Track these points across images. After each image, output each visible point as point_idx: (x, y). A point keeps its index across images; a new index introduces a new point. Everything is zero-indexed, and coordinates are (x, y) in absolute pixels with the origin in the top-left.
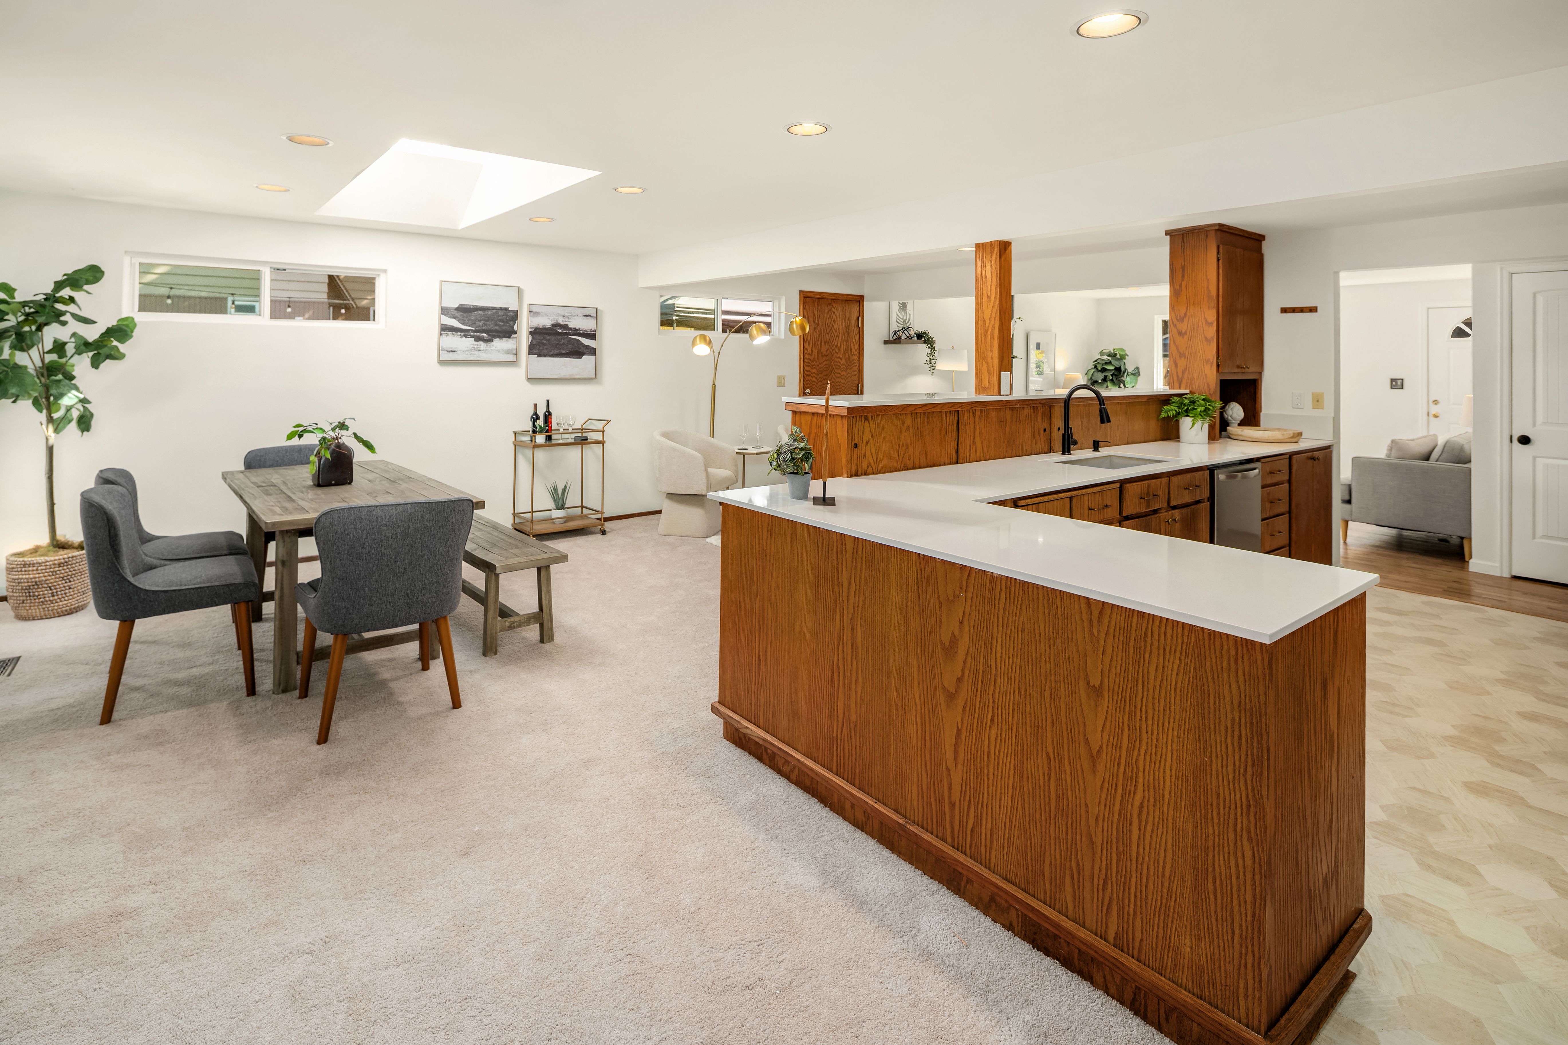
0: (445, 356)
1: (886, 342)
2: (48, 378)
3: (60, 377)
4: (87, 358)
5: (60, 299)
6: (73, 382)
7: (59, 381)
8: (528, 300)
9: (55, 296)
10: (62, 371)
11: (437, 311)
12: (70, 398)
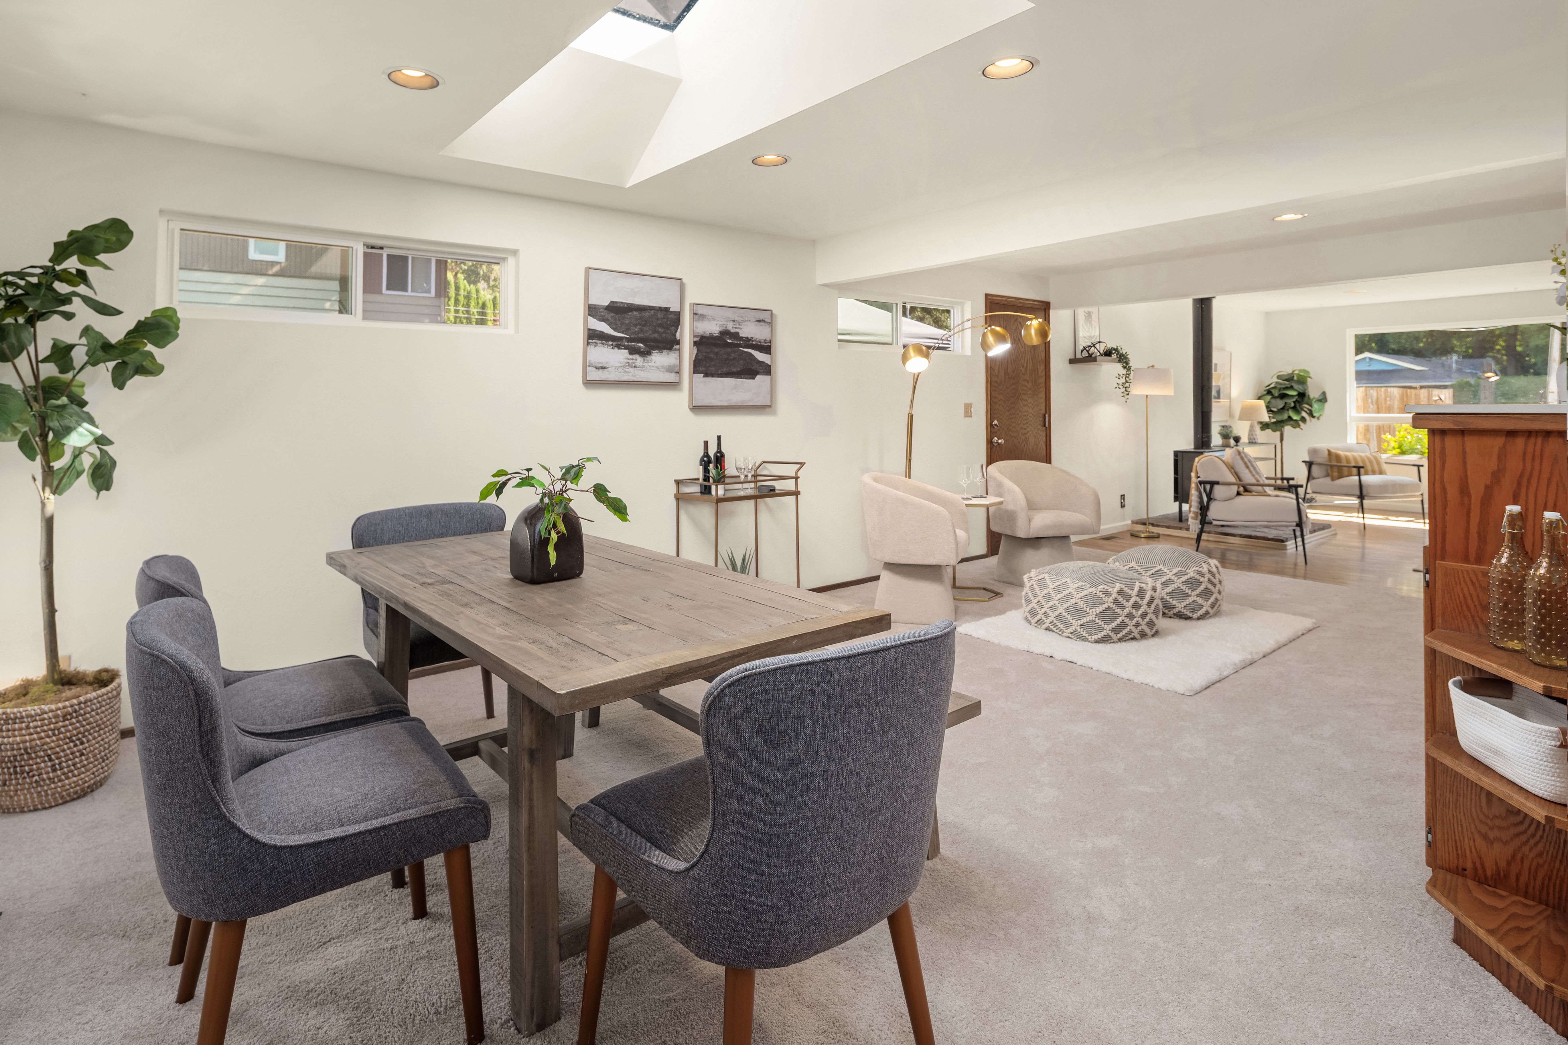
0: (594, 375)
1: (1072, 361)
2: (45, 405)
3: (64, 400)
4: (105, 370)
5: (64, 275)
6: (85, 409)
7: (64, 407)
8: (691, 298)
9: (54, 269)
10: (66, 393)
11: (580, 310)
12: (81, 435)
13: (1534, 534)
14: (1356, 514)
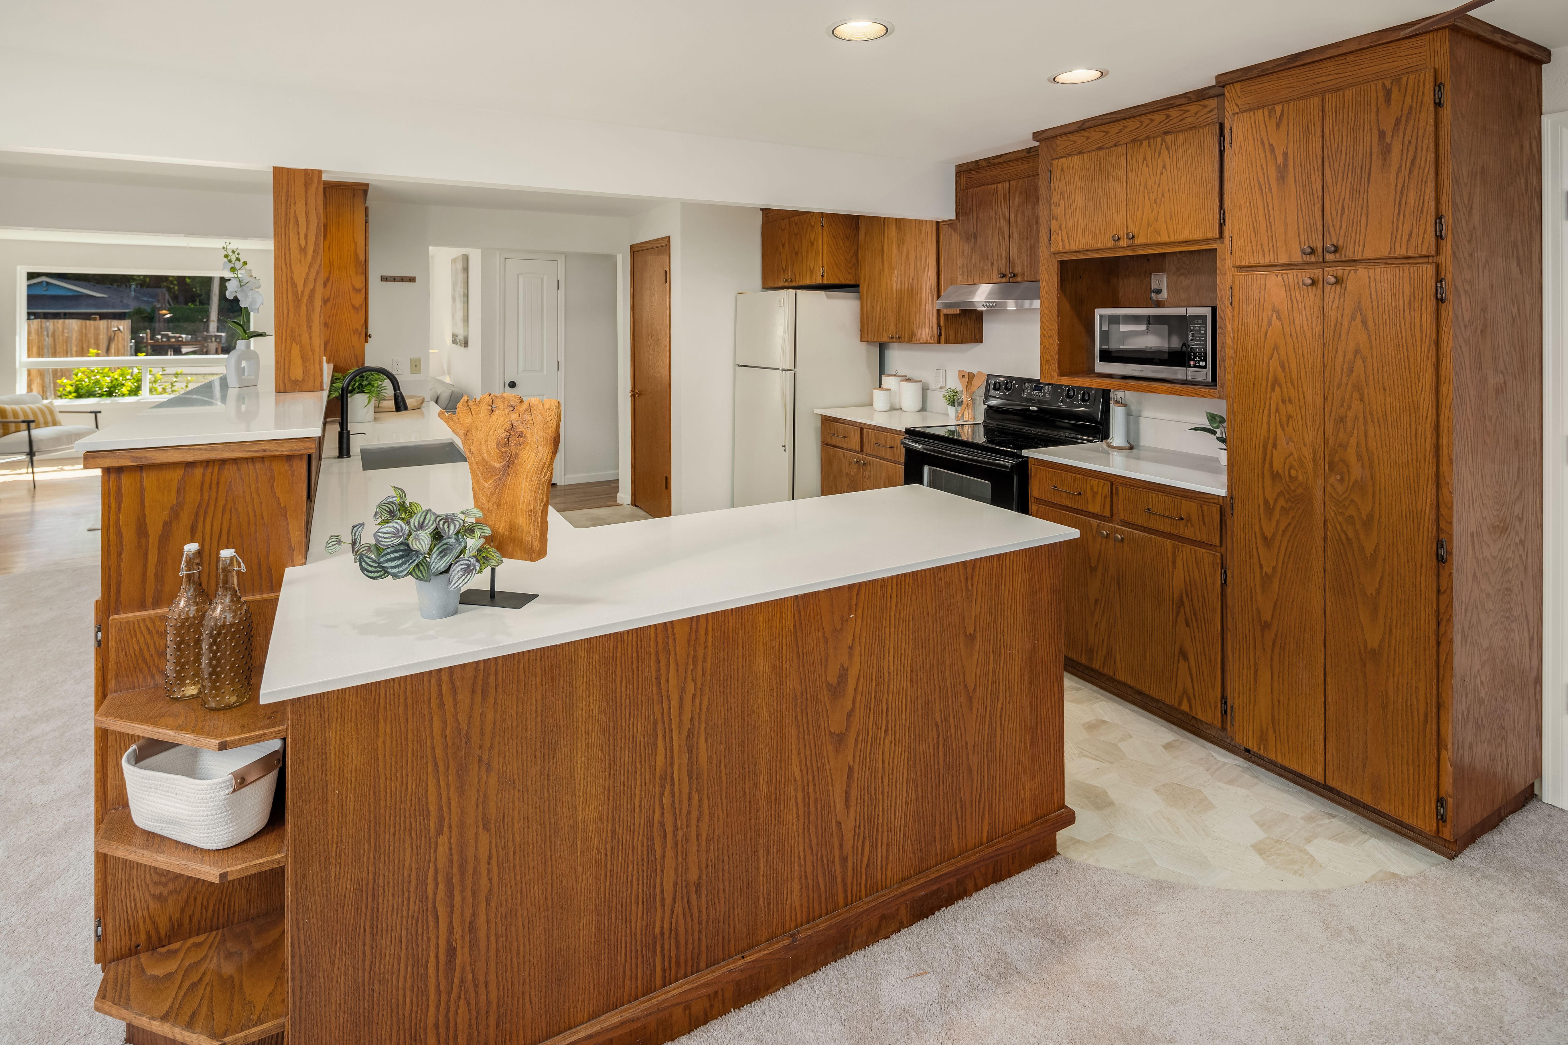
13: (209, 564)
14: (24, 470)
